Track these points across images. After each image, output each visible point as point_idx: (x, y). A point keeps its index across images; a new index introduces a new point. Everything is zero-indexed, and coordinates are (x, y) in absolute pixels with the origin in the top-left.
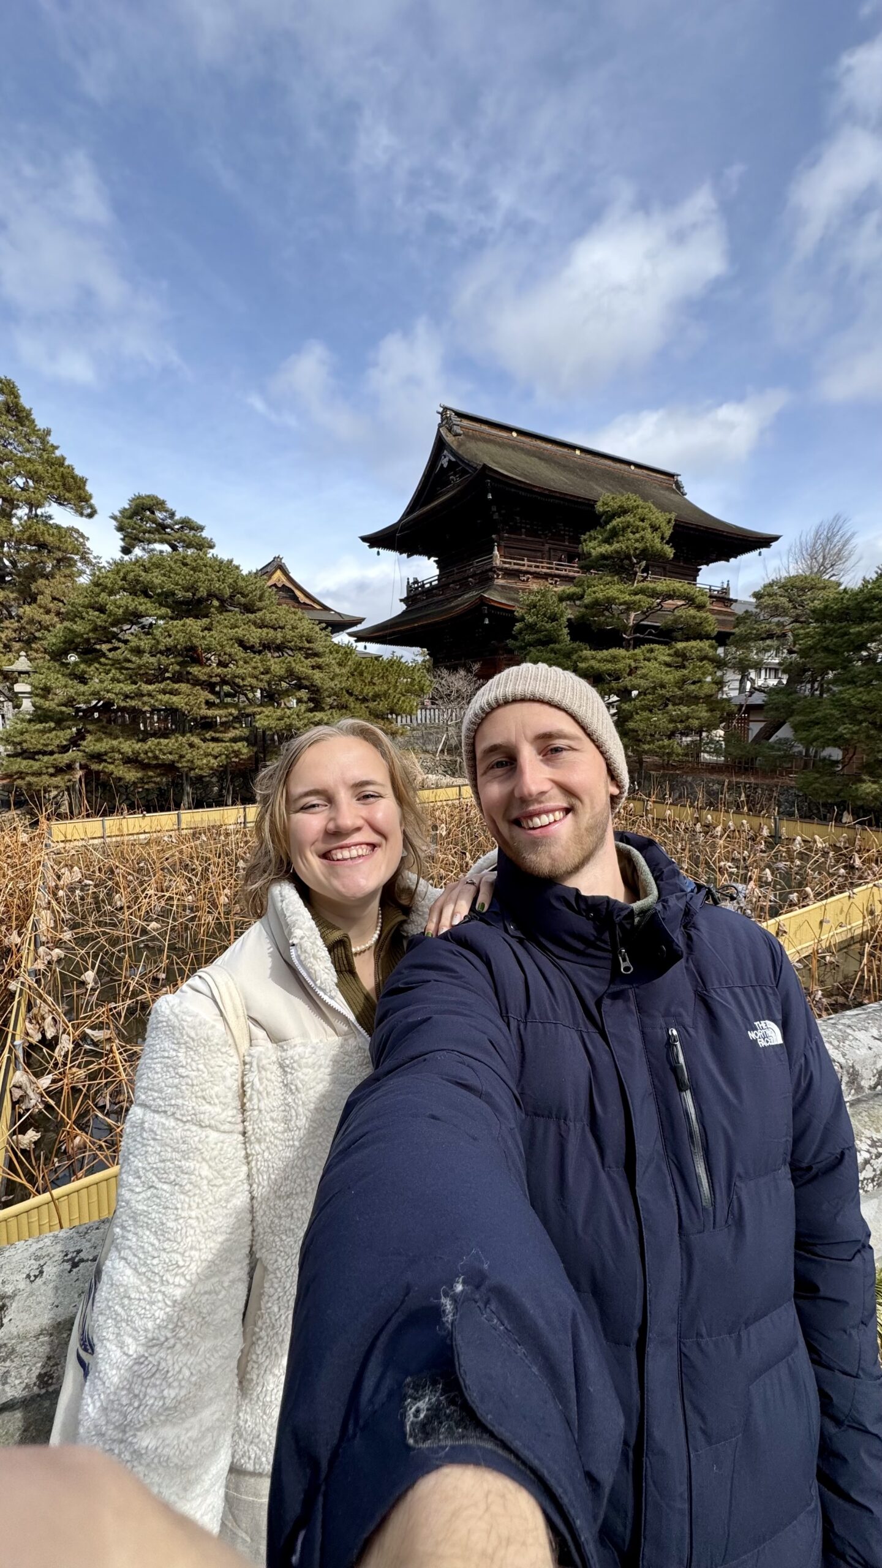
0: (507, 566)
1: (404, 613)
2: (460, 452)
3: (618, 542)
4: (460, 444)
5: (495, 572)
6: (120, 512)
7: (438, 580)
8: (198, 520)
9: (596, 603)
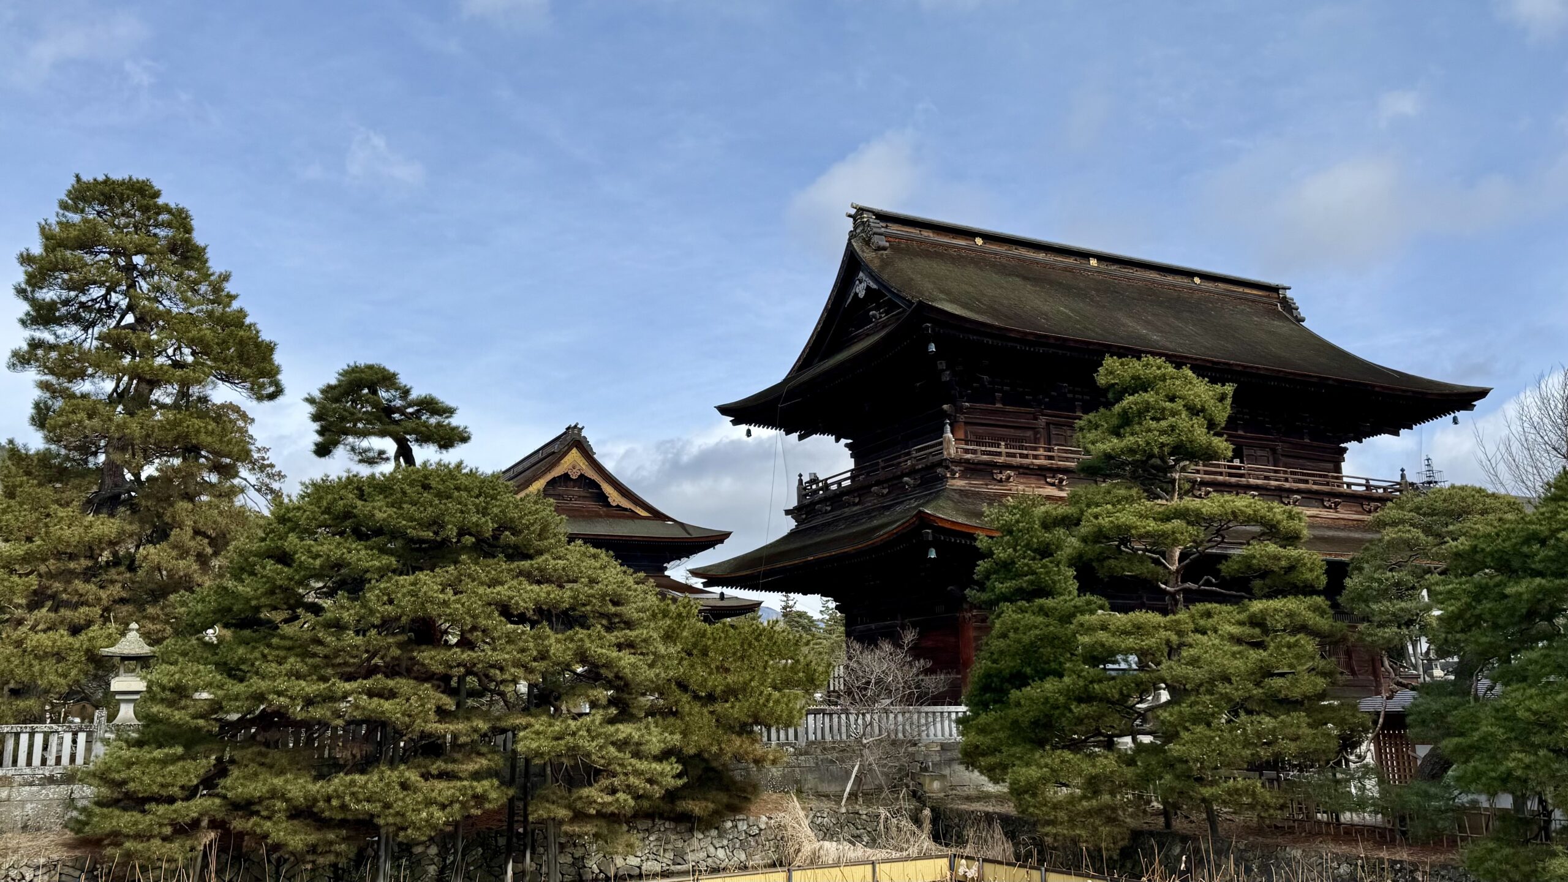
0: (969, 456)
1: (792, 534)
2: (885, 277)
3: (1132, 434)
4: (885, 263)
5: (947, 468)
6: (323, 392)
7: (851, 478)
8: (445, 398)
9: (1100, 536)
